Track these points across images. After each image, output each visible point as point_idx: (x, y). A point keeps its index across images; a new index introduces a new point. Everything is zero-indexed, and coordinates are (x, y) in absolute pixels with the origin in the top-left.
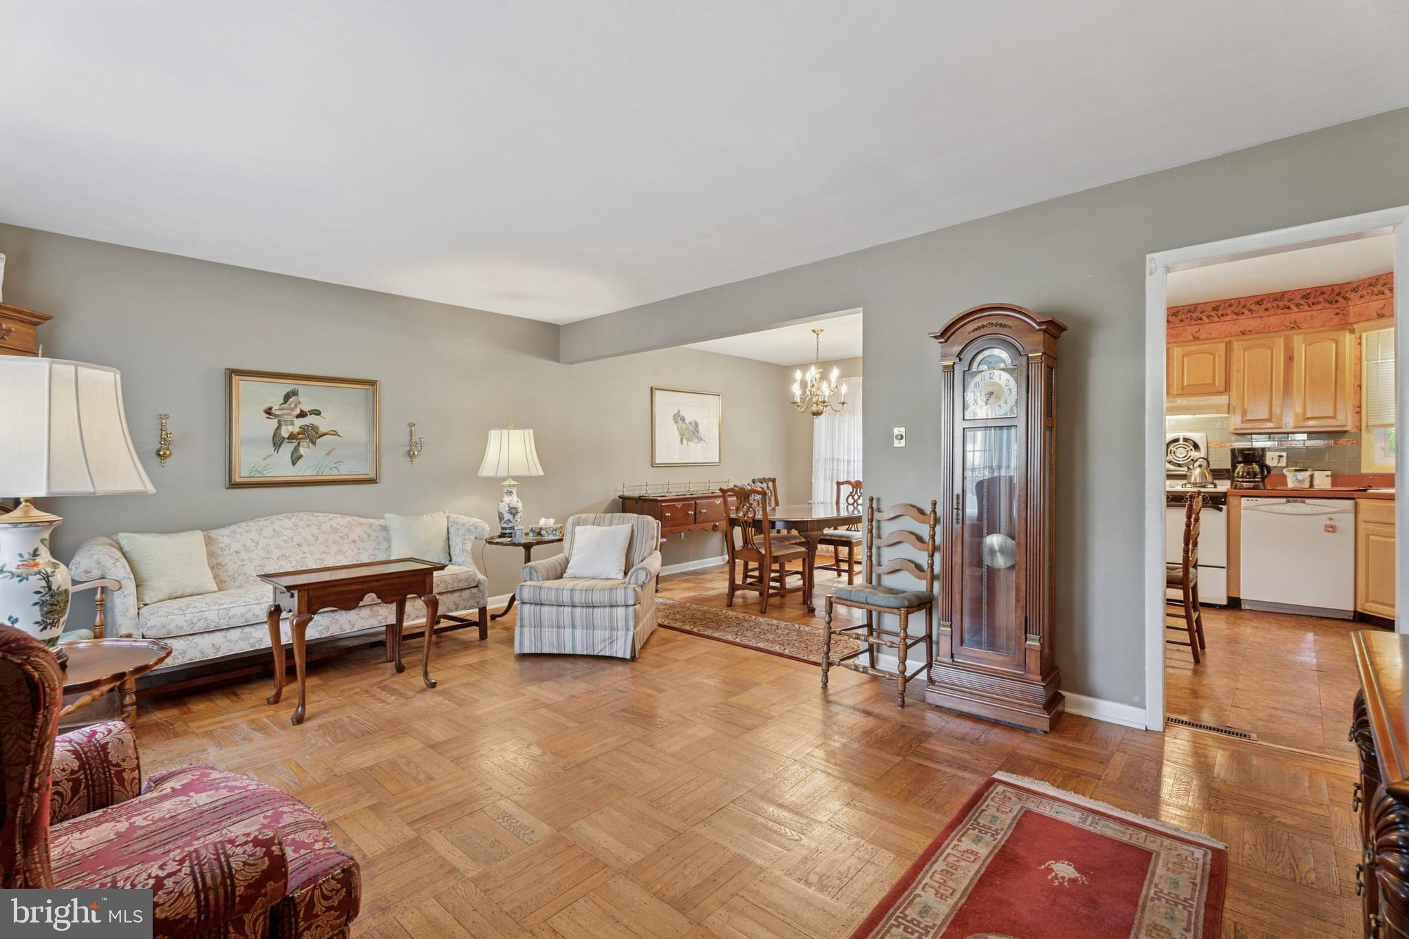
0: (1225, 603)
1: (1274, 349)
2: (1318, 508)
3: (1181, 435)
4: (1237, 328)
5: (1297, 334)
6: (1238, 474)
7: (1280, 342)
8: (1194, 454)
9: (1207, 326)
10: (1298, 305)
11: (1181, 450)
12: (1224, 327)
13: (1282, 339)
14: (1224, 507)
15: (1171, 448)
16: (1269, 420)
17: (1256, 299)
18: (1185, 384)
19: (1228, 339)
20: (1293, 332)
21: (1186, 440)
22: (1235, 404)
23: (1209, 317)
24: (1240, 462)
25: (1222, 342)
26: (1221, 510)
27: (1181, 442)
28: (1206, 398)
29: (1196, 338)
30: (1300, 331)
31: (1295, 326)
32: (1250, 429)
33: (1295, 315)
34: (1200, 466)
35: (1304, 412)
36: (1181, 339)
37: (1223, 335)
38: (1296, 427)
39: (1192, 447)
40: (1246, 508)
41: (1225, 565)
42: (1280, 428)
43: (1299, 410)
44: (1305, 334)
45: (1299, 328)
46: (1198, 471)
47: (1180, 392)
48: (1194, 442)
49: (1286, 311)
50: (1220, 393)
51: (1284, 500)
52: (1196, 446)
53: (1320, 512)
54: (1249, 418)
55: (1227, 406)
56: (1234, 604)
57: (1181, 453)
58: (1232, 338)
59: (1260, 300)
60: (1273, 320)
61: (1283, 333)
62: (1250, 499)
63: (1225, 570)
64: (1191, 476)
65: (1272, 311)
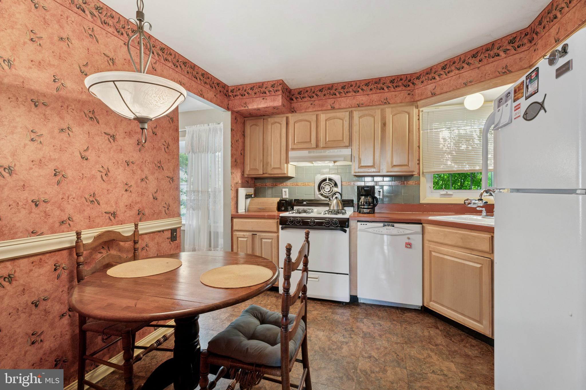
0: (347, 300)
1: (376, 117)
2: (401, 230)
3: (328, 176)
4: (355, 102)
5: (388, 108)
6: (361, 203)
7: (378, 113)
8: (335, 189)
9: (339, 99)
10: (388, 87)
11: (327, 187)
12: (348, 101)
13: (380, 110)
14: (347, 229)
15: (322, 185)
16: (373, 166)
17: (365, 82)
18: (327, 141)
19: (350, 109)
20: (386, 106)
21: (330, 180)
22: (354, 155)
23: (340, 93)
24: (362, 195)
25: (347, 111)
26: (345, 231)
27: (327, 181)
28: (339, 150)
29: (333, 108)
30: (389, 105)
31: (386, 102)
32: (363, 172)
33: (387, 94)
34: (336, 198)
35: (392, 162)
36: (324, 108)
37: (347, 107)
38: (388, 172)
39: (333, 185)
40: (361, 230)
41: (348, 273)
42: (379, 172)
43: (389, 160)
44: (392, 108)
45: (389, 103)
46: (335, 201)
47: (324, 146)
48: (335, 182)
49: (382, 91)
50: (346, 147)
51: (382, 224)
52: (336, 185)
53: (403, 233)
54: (362, 165)
55: (350, 156)
56: (354, 300)
57: (327, 188)
58: (353, 109)
59: (368, 83)
60: (375, 97)
61: (380, 107)
62: (363, 223)
63: (348, 276)
64: (331, 205)
65: (374, 91)
